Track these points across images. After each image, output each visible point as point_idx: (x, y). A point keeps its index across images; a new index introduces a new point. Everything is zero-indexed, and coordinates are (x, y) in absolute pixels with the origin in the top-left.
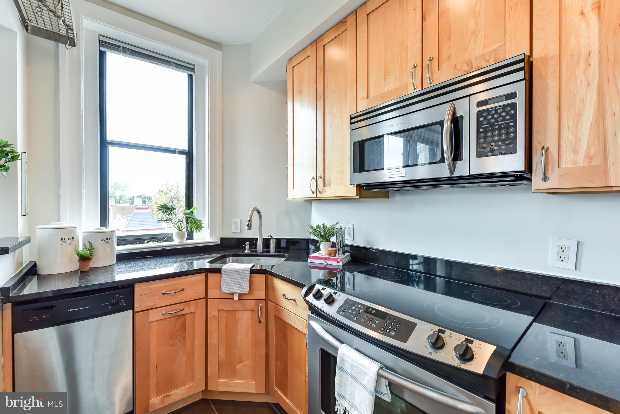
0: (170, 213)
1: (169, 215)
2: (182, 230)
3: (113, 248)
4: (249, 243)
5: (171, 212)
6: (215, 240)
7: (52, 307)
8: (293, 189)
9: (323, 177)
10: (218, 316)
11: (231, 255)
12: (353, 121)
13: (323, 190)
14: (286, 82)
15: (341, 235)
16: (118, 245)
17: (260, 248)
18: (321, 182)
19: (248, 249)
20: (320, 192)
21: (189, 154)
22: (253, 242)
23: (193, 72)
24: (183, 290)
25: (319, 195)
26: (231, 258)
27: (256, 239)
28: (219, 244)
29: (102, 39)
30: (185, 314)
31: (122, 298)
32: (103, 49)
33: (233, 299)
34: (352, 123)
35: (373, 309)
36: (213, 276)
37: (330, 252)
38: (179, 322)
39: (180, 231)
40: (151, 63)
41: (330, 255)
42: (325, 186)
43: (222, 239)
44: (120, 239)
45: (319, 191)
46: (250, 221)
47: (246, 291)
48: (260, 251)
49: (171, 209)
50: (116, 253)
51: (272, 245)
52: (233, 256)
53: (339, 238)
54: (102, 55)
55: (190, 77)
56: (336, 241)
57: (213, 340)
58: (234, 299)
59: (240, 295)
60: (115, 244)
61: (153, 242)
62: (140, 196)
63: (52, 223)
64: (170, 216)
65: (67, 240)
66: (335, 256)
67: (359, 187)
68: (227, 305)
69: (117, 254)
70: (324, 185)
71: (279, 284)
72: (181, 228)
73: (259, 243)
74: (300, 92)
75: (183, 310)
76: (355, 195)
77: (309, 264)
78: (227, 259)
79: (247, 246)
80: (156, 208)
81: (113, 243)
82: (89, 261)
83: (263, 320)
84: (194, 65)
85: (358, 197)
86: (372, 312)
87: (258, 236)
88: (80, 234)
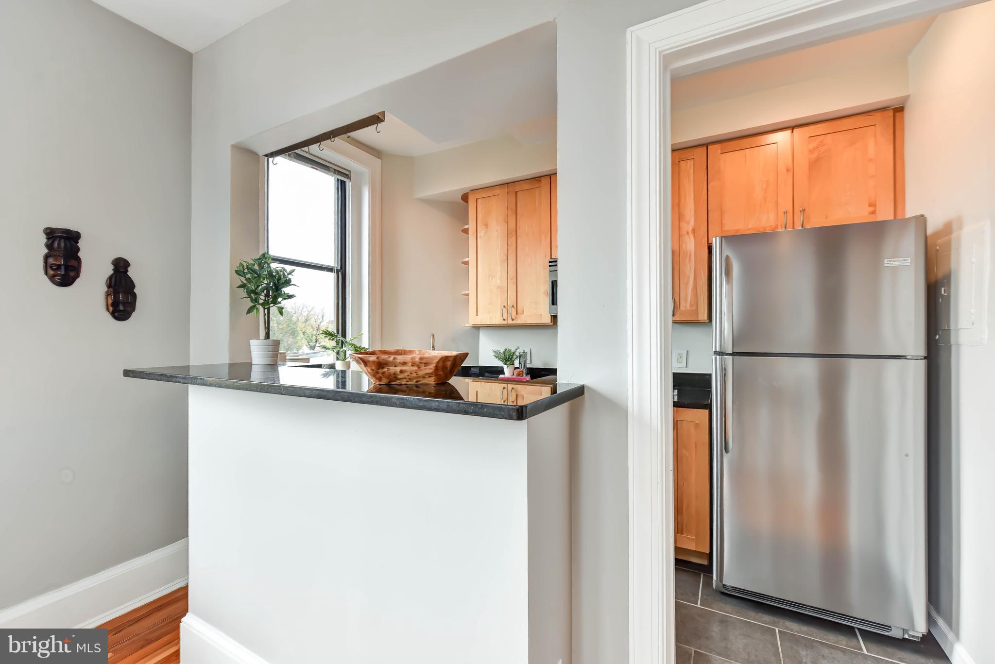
8: (477, 315)
9: (515, 306)
12: (551, 264)
13: (516, 317)
15: (523, 359)
20: (512, 320)
21: (341, 273)
23: (348, 178)
25: (510, 322)
42: (518, 314)
56: (520, 363)
76: (550, 322)
84: (350, 171)
85: (552, 324)
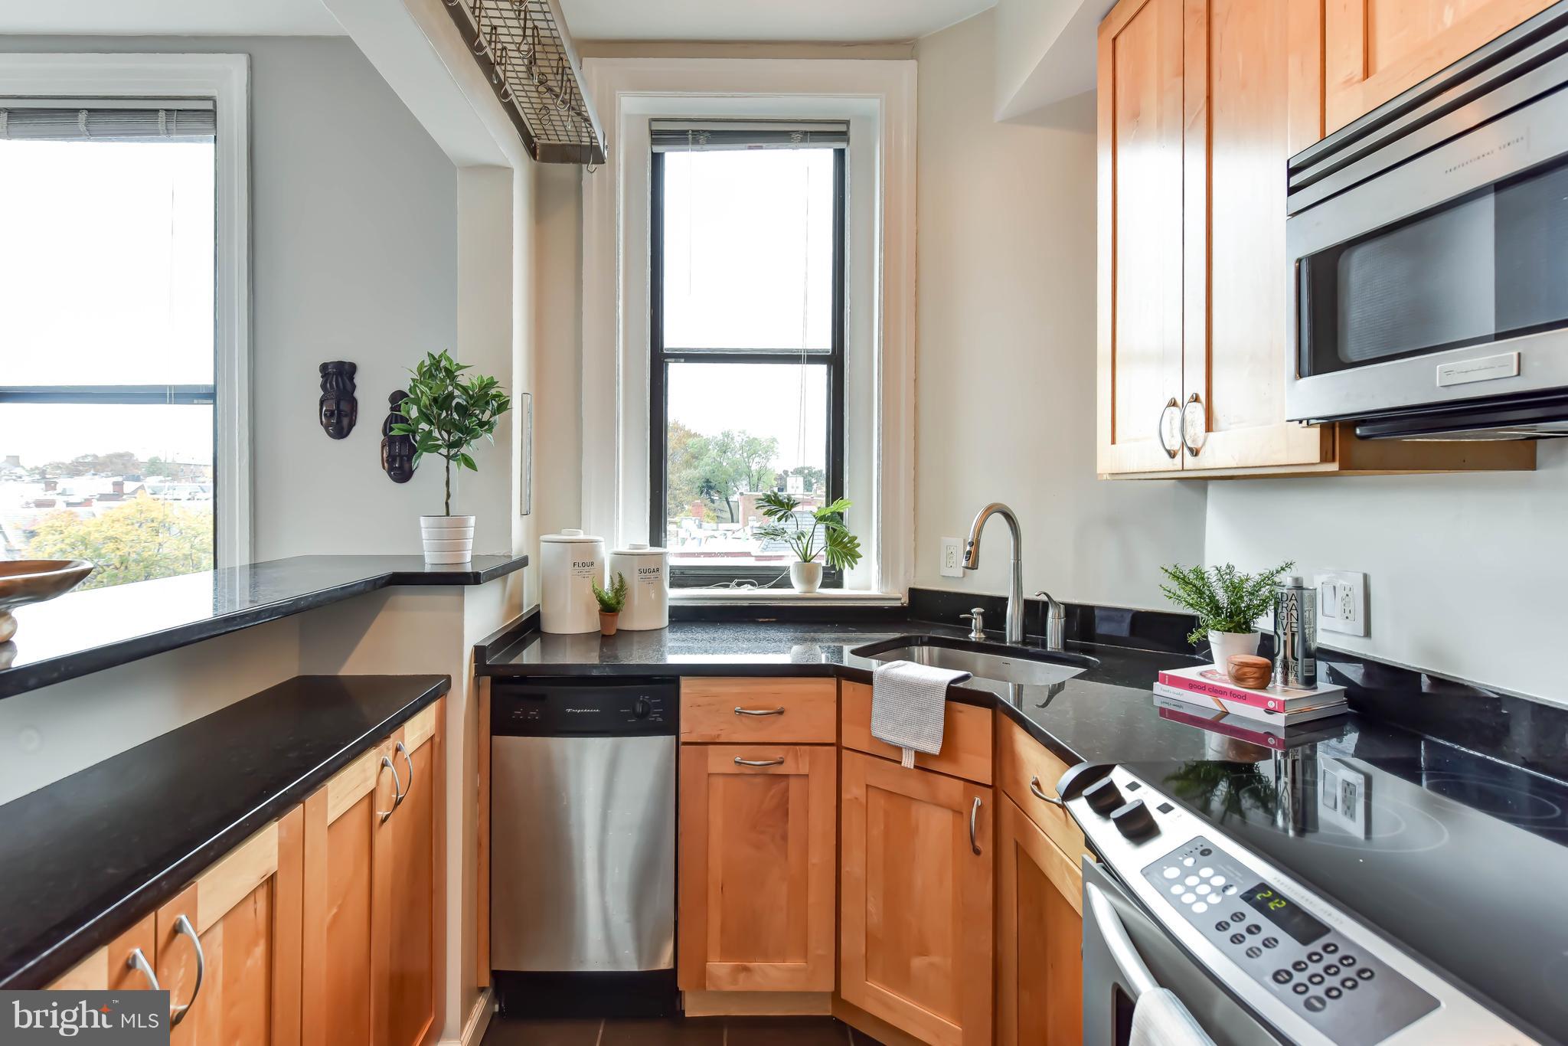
0: (783, 515)
1: (780, 519)
2: (812, 559)
3: (661, 594)
4: (982, 610)
5: (786, 512)
6: (896, 594)
7: (542, 698)
8: (1113, 442)
9: (1203, 397)
10: (865, 802)
11: (926, 639)
12: (1296, 180)
13: (1204, 443)
14: (1091, 97)
15: (1294, 613)
16: (672, 585)
17: (1013, 628)
18: (1197, 413)
19: (978, 627)
20: (1195, 452)
21: (835, 361)
22: (994, 608)
23: (842, 141)
24: (781, 713)
25: (1191, 463)
26: (927, 647)
27: (1003, 601)
28: (905, 607)
29: (657, 126)
30: (787, 776)
31: (657, 706)
32: (657, 149)
33: (900, 763)
34: (1292, 191)
35: (1277, 895)
36: (854, 689)
37: (1238, 670)
38: (771, 793)
39: (805, 561)
40: (750, 148)
41: (1239, 679)
42: (1212, 431)
43: (913, 593)
44: (687, 572)
45: (1191, 450)
46: (975, 544)
47: (934, 747)
48: (1014, 640)
49: (788, 504)
50: (668, 603)
51: (1054, 624)
52: (933, 642)
53: (1285, 622)
54: (657, 160)
55: (840, 155)
56: (1276, 632)
57: (854, 864)
58: (903, 764)
59: (920, 755)
60: (667, 584)
61: (750, 587)
62: (799, 472)
63: (564, 531)
64: (782, 524)
65: (582, 568)
66: (1263, 686)
67: (1337, 430)
68: (885, 777)
69: (670, 606)
70: (1209, 428)
71: (1027, 748)
72: (808, 554)
73: (1013, 614)
74: (1136, 115)
75: (781, 763)
76: (1318, 461)
77: (1157, 702)
78: (916, 649)
79: (976, 619)
80: (755, 502)
81: (660, 581)
82: (613, 615)
83: (986, 846)
84: (847, 123)
85: (1334, 467)
86: (1272, 906)
87: (1009, 592)
88: (606, 554)
